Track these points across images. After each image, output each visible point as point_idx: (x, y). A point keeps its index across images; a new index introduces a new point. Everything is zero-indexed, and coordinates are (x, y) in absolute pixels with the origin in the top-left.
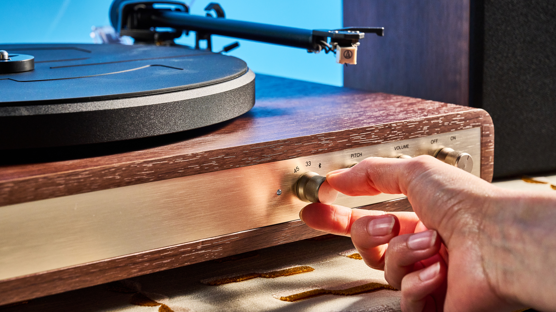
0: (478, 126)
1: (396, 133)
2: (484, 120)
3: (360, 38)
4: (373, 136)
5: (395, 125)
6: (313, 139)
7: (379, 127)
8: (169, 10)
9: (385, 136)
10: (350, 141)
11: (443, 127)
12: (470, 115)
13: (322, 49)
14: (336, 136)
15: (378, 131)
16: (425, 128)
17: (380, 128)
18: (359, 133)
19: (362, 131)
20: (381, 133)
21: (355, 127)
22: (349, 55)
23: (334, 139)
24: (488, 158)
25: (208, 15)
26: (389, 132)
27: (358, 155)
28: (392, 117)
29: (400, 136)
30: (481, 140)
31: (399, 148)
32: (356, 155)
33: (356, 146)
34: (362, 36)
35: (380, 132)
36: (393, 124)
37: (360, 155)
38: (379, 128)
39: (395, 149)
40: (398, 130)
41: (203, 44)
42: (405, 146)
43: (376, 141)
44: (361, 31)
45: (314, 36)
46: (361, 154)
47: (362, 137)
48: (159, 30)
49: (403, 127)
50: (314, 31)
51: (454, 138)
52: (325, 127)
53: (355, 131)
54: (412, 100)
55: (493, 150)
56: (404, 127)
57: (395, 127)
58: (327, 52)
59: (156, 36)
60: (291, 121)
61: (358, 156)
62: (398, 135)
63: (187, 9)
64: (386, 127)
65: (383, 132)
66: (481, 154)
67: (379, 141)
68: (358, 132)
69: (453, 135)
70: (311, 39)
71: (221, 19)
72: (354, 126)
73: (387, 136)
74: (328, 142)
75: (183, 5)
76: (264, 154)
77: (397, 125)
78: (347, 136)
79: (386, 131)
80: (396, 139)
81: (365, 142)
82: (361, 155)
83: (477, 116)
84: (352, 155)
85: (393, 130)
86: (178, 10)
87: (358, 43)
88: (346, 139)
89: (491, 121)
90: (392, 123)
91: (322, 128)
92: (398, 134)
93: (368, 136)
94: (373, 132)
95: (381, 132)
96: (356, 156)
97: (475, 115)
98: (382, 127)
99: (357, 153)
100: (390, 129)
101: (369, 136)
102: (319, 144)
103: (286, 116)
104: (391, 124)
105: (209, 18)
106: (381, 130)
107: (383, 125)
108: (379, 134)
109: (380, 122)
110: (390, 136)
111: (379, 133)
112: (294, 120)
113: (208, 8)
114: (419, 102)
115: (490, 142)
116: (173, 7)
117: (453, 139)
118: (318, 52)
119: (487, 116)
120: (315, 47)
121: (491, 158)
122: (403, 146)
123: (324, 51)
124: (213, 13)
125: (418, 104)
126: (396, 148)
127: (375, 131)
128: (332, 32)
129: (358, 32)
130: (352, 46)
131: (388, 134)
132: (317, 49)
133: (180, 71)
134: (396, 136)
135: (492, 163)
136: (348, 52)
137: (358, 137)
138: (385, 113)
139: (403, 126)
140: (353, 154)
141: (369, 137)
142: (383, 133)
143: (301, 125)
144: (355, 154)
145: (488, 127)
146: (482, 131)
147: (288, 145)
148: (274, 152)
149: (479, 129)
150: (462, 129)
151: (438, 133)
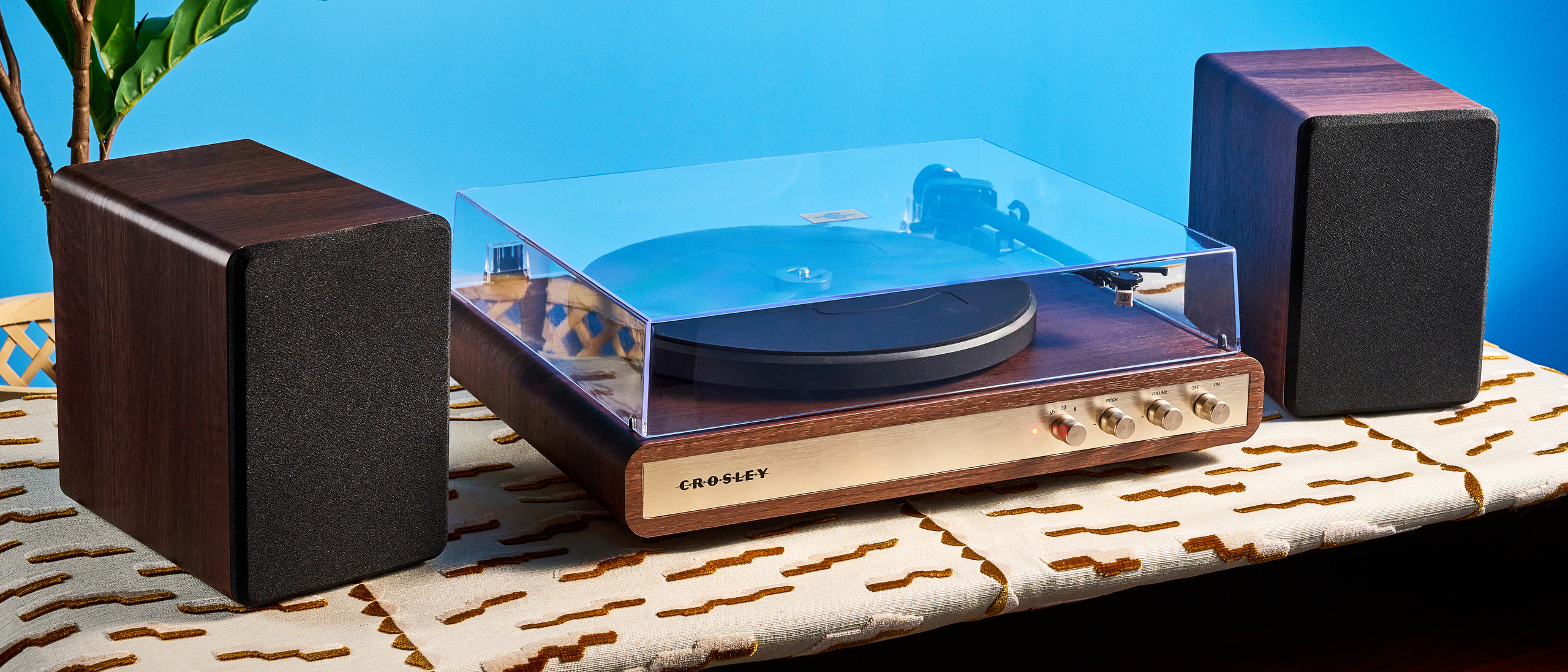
0: (1246, 372)
1: (1153, 380)
2: (1253, 366)
4: (1129, 384)
6: (1069, 387)
9: (1141, 383)
10: (1105, 388)
11: (1206, 374)
12: (1240, 362)
14: (1092, 384)
15: (1135, 379)
16: (1185, 375)
17: (1137, 376)
18: (1115, 381)
19: (1118, 379)
22: (1125, 298)
23: (1089, 387)
24: (1257, 402)
25: (1012, 213)
26: (1146, 380)
29: (1158, 383)
30: (1249, 386)
31: (1157, 393)
33: (1112, 392)
35: (1137, 380)
40: (1156, 378)
42: (1163, 392)
43: (1133, 388)
46: (1117, 399)
47: (1118, 385)
49: (1162, 375)
51: (1218, 384)
53: (1111, 379)
55: (1263, 394)
57: (1153, 375)
61: (1113, 401)
62: (1156, 383)
64: (1143, 375)
65: (1140, 380)
66: (1249, 398)
67: (1136, 388)
69: (1216, 382)
71: (1023, 221)
74: (1083, 389)
76: (1022, 399)
77: (1155, 374)
78: (1103, 383)
79: (1143, 379)
84: (1108, 400)
85: (1151, 378)
88: (1101, 386)
89: (1261, 367)
92: (1156, 381)
93: (1124, 383)
94: (1129, 380)
97: (1245, 362)
98: (1139, 376)
100: (1147, 378)
102: (1074, 391)
104: (1149, 372)
105: (1012, 216)
106: (1138, 378)
107: (1140, 374)
110: (1147, 383)
111: (1135, 381)
113: (1014, 205)
115: (1260, 387)
119: (1257, 363)
121: (1261, 402)
122: (1160, 392)
124: (1017, 213)
126: (1153, 393)
127: (1132, 379)
131: (1145, 382)
132: (1102, 285)
133: (966, 305)
134: (1153, 383)
135: (1262, 407)
136: (1125, 296)
137: (1114, 385)
144: (1111, 399)
145: (1257, 373)
146: (1250, 378)
147: (1045, 392)
148: (1031, 398)
149: (1247, 375)
150: (1226, 376)
151: (1199, 380)
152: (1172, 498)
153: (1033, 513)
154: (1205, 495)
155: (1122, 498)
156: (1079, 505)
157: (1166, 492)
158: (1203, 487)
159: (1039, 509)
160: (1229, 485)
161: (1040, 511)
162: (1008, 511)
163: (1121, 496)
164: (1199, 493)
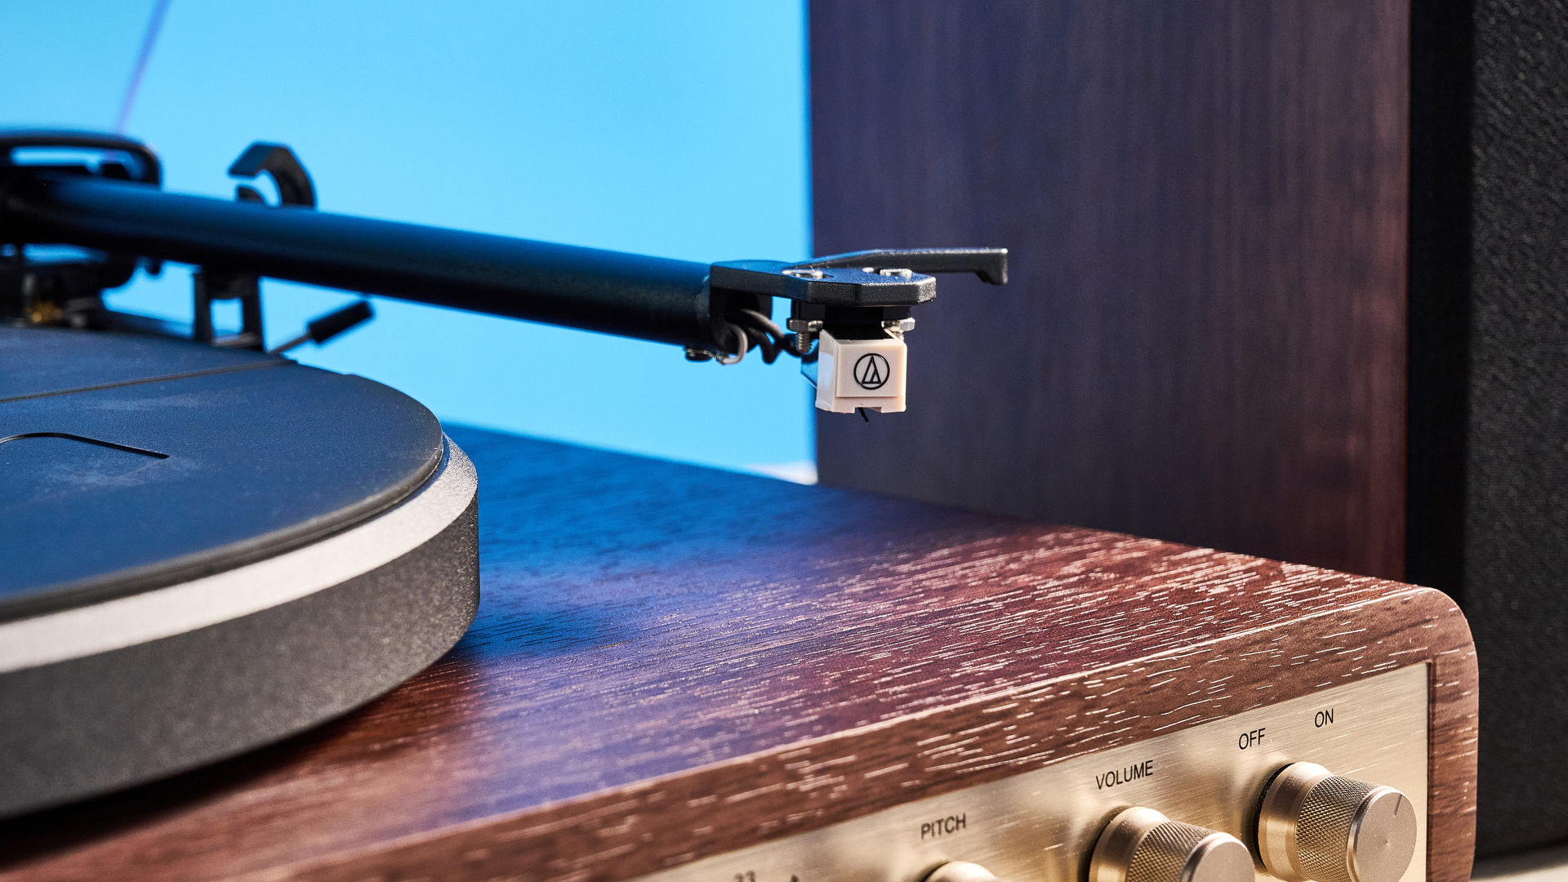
0: (1416, 660)
1: (1101, 716)
2: (1441, 631)
3: (922, 299)
4: (1011, 740)
5: (1096, 683)
6: (763, 774)
7: (1036, 697)
8: (80, 170)
9: (1057, 733)
10: (915, 769)
11: (1286, 674)
12: (1389, 617)
13: (751, 347)
14: (861, 749)
15: (1032, 713)
16: (1218, 683)
17: (1039, 700)
18: (954, 732)
19: (967, 720)
20: (1043, 724)
21: (935, 705)
22: (876, 372)
23: (851, 764)
24: (1455, 786)
25: (244, 193)
26: (1074, 716)
27: (952, 824)
28: (1076, 646)
29: (1120, 726)
30: (1431, 716)
31: (1116, 776)
32: (943, 824)
33: (940, 787)
34: (927, 289)
35: (1036, 717)
36: (1090, 678)
37: (958, 822)
38: (1036, 700)
39: (1100, 787)
40: (1110, 703)
41: (227, 316)
42: (1139, 767)
43: (1023, 760)
44: (921, 266)
45: (716, 292)
46: (961, 818)
47: (968, 747)
48: (39, 254)
49: (1128, 689)
50: (716, 270)
51: (1328, 716)
52: (805, 708)
53: (937, 721)
54: (1127, 549)
55: (1474, 752)
56: (1134, 688)
57: (1099, 691)
58: (769, 358)
59: (29, 283)
60: (644, 676)
61: (950, 828)
62: (1112, 727)
63: (150, 169)
64: (1064, 693)
65: (1048, 718)
66: (1431, 772)
67: (1034, 757)
68: (951, 728)
69: (1323, 707)
70: (702, 302)
71: (300, 213)
72: (930, 700)
73: (1067, 732)
74: (824, 780)
75: (137, 150)
76: (553, 857)
77: (1108, 682)
78: (905, 749)
79: (1063, 711)
80: (1104, 740)
81: (978, 768)
82: (961, 825)
83: (1413, 620)
84: (926, 829)
85: (1092, 705)
86: (112, 171)
87: (910, 322)
88: (898, 759)
89: (1469, 635)
90: (1085, 674)
91: (796, 713)
92: (1112, 719)
93: (990, 739)
94: (1008, 720)
95: (1042, 719)
96: (943, 828)
97: (1408, 614)
98: (1048, 697)
99: (945, 815)
100: (1078, 704)
101: (994, 740)
102: (788, 793)
103: (618, 647)
104: (1084, 679)
105: (249, 207)
106: (1044, 709)
107: (1050, 688)
108: (1036, 726)
109: (1037, 670)
110: (1081, 730)
111: (1033, 722)
112: (657, 674)
113: (245, 165)
114: (1157, 556)
115: (1463, 720)
116: (92, 159)
117: (1324, 721)
118: (733, 358)
119: (1453, 615)
120: (722, 341)
121: (1470, 786)
122: (1128, 770)
123: (758, 351)
124: (265, 186)
125: (1161, 570)
126: (1100, 778)
127: (1019, 717)
128: (798, 273)
129: (907, 273)
130: (887, 336)
131: (1072, 726)
132: (733, 348)
133: (156, 462)
134: (1104, 728)
135: (1474, 808)
136: (872, 361)
137: (952, 748)
138: (1039, 620)
139: (1129, 685)
140: (928, 825)
141: (993, 744)
142: (1051, 721)
143: (696, 700)
144: (939, 822)
145: (1457, 662)
146: (1432, 680)
147: (658, 808)
148: (597, 844)
149: (1419, 670)
150: (1357, 677)
151: (1265, 701)
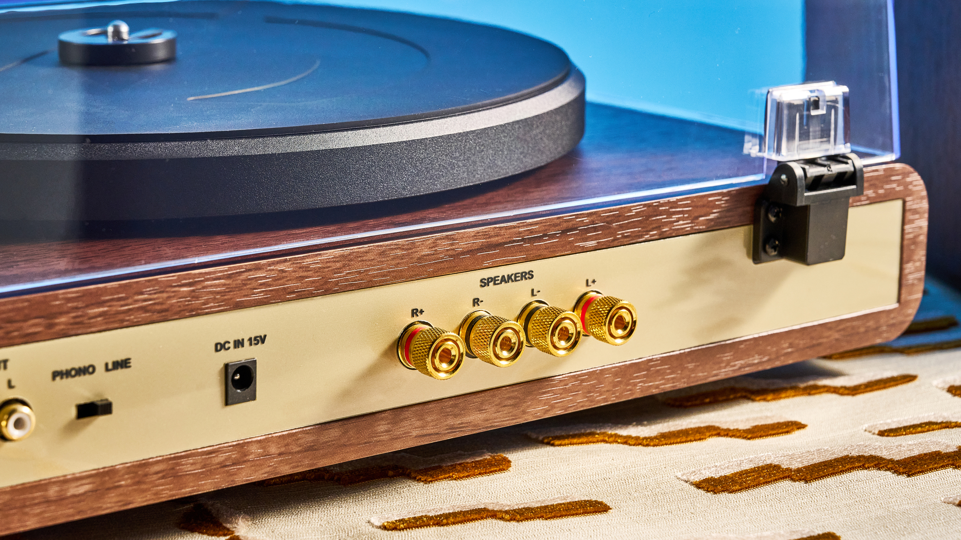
152: (815, 484)
153: (490, 522)
154: (888, 476)
155: (698, 485)
156: (601, 503)
157: (799, 470)
158: (882, 459)
159: (507, 512)
160: (938, 454)
161: (507, 517)
162: (431, 518)
163: (697, 478)
164: (874, 473)
